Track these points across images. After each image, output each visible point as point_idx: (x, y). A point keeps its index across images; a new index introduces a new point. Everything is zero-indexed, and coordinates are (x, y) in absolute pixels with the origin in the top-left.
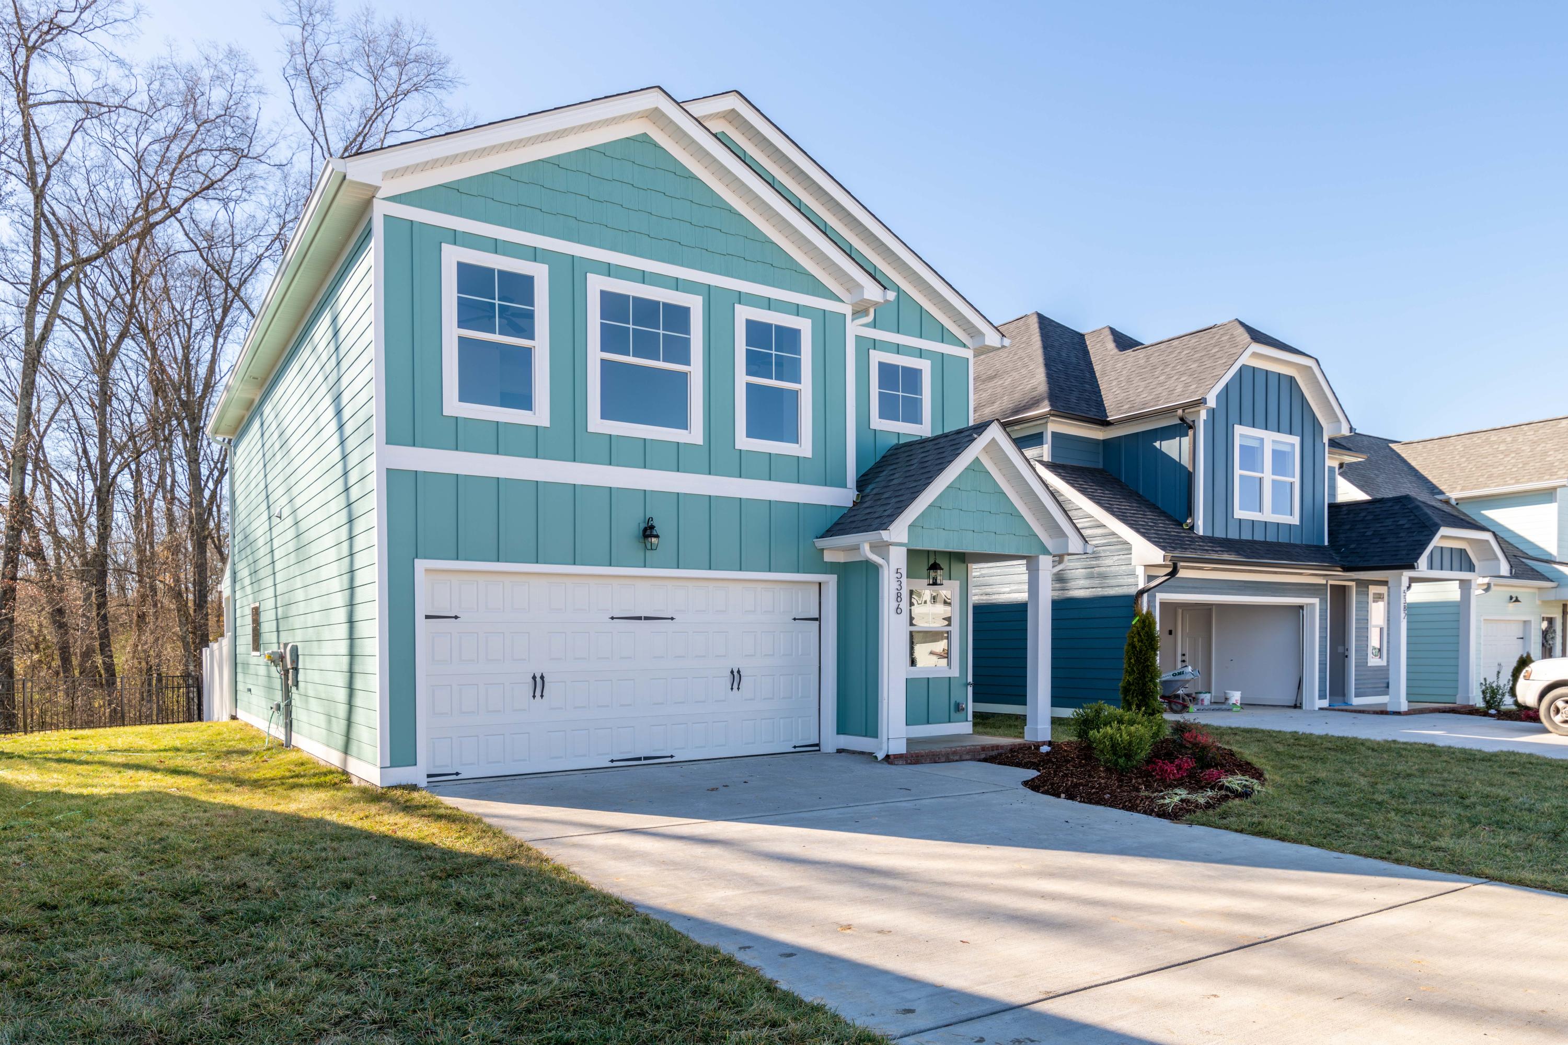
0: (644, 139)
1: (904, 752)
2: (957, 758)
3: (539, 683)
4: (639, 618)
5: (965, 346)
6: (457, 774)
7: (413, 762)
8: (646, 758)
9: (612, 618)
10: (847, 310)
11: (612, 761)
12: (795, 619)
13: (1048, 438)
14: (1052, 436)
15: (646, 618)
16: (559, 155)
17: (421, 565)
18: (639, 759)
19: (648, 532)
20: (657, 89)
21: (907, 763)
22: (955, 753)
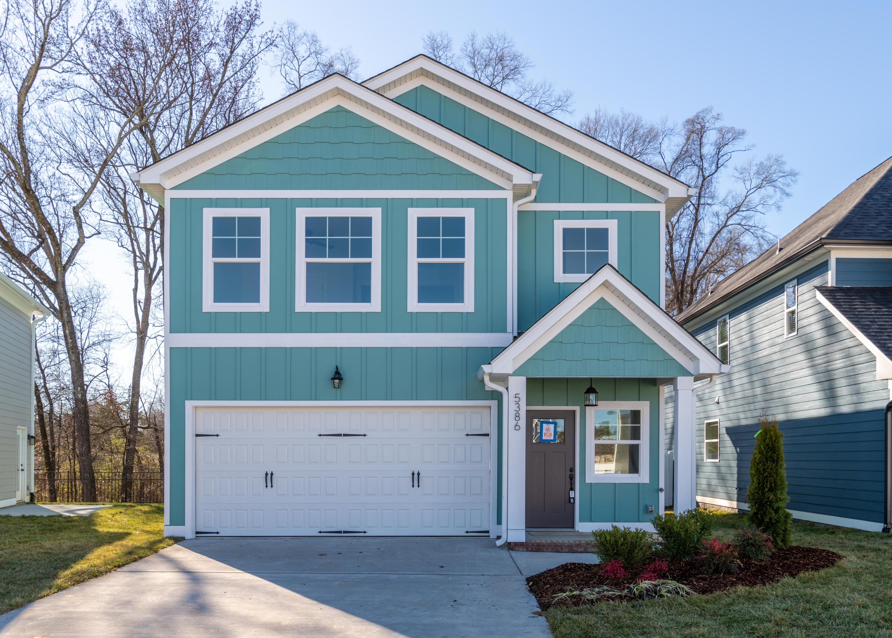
0: (339, 110)
1: (524, 541)
2: (582, 550)
3: (269, 478)
4: (340, 435)
5: (656, 201)
6: (218, 533)
7: (182, 523)
8: (345, 532)
9: (320, 435)
10: (508, 195)
11: (320, 532)
12: (467, 435)
13: (833, 264)
14: (837, 263)
15: (345, 435)
16: (278, 136)
17: (189, 405)
18: (340, 532)
19: (338, 376)
20: (336, 75)
21: (527, 550)
22: (578, 545)
